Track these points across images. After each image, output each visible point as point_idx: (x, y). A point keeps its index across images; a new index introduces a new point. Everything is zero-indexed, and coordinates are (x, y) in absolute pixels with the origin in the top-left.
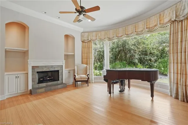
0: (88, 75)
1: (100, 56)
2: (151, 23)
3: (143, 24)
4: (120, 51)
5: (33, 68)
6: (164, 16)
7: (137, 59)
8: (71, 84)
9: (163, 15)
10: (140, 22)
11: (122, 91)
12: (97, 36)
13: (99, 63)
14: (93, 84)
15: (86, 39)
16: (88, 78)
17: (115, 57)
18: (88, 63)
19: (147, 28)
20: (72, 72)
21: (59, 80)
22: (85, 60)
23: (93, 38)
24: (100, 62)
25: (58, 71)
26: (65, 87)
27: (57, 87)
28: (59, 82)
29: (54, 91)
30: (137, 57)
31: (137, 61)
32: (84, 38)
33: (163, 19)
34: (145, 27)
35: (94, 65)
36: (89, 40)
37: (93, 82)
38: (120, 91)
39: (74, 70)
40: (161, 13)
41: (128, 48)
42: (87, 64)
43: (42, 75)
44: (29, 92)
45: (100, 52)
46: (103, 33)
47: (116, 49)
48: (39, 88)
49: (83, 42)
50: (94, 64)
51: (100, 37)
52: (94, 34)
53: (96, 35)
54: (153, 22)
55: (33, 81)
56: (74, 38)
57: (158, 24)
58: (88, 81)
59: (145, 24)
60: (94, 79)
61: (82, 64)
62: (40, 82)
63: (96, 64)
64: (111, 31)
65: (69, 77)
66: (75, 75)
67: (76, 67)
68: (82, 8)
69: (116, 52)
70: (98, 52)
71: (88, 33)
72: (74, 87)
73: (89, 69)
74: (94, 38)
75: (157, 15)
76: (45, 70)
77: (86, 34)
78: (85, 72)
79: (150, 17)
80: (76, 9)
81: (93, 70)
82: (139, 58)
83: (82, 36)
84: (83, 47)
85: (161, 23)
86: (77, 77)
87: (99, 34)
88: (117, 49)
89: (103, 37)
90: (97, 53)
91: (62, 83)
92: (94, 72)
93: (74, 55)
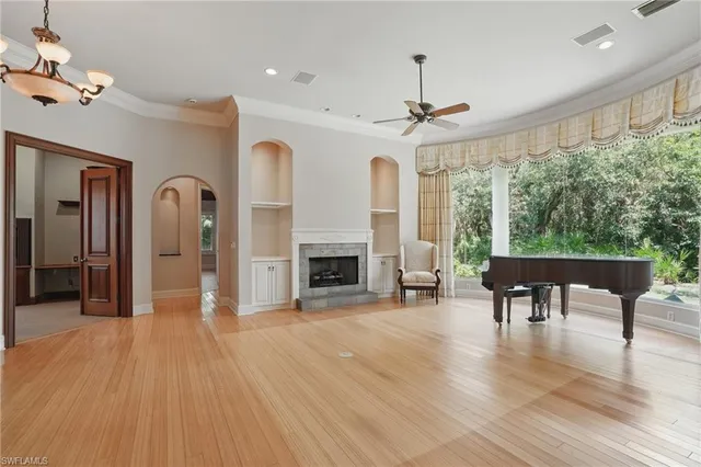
0: (438, 271)
1: (479, 211)
2: (644, 111)
3: (620, 111)
4: (559, 194)
5: (302, 247)
6: (691, 89)
7: (635, 222)
8: (389, 296)
9: (685, 85)
10: (608, 108)
11: (535, 319)
12: (467, 155)
13: (476, 239)
14: (453, 300)
15: (431, 165)
16: (439, 281)
17: (541, 214)
18: (438, 238)
19: (630, 127)
20: (391, 263)
21: (357, 282)
22: (429, 229)
23: (454, 161)
24: (480, 236)
25: (356, 258)
26: (374, 302)
27: (354, 298)
28: (358, 287)
29: (349, 307)
30: (635, 216)
31: (634, 231)
32: (424, 164)
33: (687, 97)
34: (623, 122)
35: (455, 245)
36: (442, 168)
37: (453, 294)
38: (530, 319)
39: (397, 258)
40: (681, 78)
41: (594, 181)
42: (433, 241)
43: (318, 267)
44: (293, 306)
45: (481, 197)
46: (485, 143)
47: (541, 185)
48: (313, 298)
49: (422, 174)
50: (457, 241)
51: (476, 158)
52: (457, 147)
53: (463, 152)
54: (653, 107)
55: (301, 280)
56: (395, 166)
57: (667, 114)
58: (436, 288)
59: (624, 113)
60: (455, 288)
61: (420, 239)
62: (313, 283)
63: (462, 242)
64: (512, 140)
65: (383, 276)
66: (400, 271)
67: (402, 249)
68: (425, 107)
69: (542, 196)
70: (473, 196)
71: (437, 147)
72: (396, 302)
73: (441, 256)
74: (456, 162)
75: (668, 84)
76: (326, 254)
77: (432, 151)
78: (429, 265)
79: (646, 89)
80: (411, 111)
81: (454, 261)
82: (645, 219)
83: (419, 158)
84: (422, 192)
85: (678, 110)
86: (405, 276)
87: (472, 149)
88: (547, 187)
89: (483, 159)
90: (466, 201)
91: (365, 291)
92: (455, 267)
93: (396, 216)
